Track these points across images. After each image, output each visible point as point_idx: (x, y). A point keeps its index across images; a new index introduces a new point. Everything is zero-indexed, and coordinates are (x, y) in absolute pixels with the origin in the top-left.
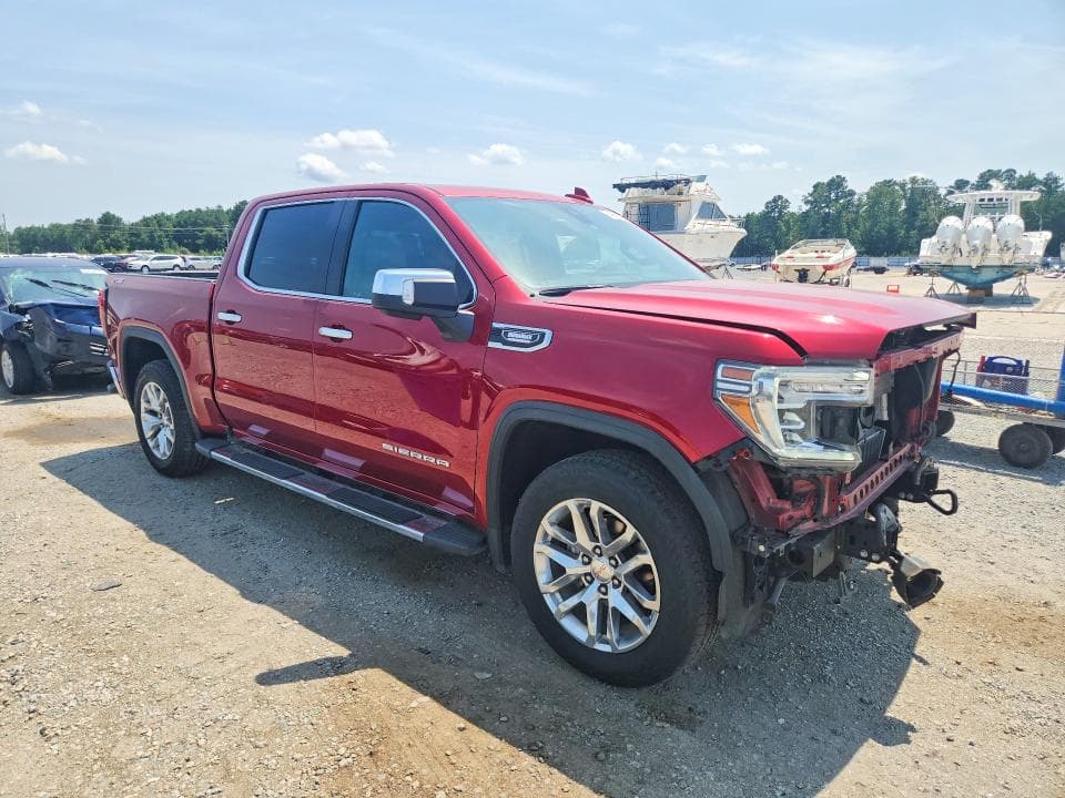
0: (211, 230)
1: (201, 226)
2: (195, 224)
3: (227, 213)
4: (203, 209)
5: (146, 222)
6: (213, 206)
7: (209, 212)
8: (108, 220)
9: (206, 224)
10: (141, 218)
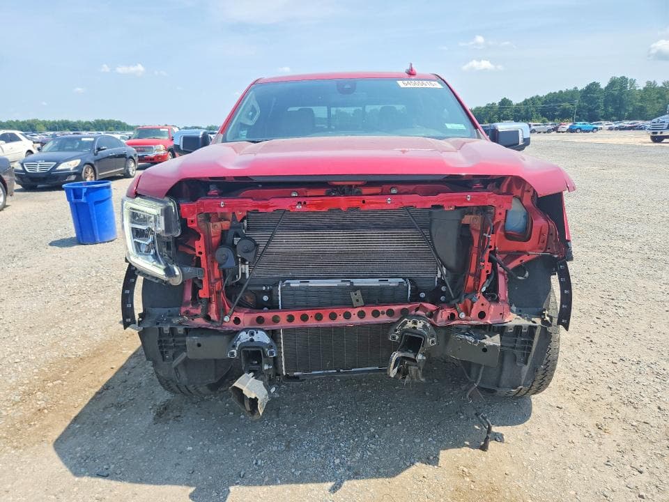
0: (567, 105)
1: (560, 102)
2: (557, 101)
3: (581, 92)
4: (564, 90)
5: (526, 102)
6: (571, 88)
7: (568, 92)
8: (505, 103)
9: (564, 101)
10: (523, 100)
